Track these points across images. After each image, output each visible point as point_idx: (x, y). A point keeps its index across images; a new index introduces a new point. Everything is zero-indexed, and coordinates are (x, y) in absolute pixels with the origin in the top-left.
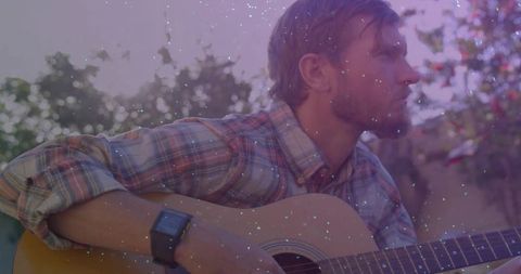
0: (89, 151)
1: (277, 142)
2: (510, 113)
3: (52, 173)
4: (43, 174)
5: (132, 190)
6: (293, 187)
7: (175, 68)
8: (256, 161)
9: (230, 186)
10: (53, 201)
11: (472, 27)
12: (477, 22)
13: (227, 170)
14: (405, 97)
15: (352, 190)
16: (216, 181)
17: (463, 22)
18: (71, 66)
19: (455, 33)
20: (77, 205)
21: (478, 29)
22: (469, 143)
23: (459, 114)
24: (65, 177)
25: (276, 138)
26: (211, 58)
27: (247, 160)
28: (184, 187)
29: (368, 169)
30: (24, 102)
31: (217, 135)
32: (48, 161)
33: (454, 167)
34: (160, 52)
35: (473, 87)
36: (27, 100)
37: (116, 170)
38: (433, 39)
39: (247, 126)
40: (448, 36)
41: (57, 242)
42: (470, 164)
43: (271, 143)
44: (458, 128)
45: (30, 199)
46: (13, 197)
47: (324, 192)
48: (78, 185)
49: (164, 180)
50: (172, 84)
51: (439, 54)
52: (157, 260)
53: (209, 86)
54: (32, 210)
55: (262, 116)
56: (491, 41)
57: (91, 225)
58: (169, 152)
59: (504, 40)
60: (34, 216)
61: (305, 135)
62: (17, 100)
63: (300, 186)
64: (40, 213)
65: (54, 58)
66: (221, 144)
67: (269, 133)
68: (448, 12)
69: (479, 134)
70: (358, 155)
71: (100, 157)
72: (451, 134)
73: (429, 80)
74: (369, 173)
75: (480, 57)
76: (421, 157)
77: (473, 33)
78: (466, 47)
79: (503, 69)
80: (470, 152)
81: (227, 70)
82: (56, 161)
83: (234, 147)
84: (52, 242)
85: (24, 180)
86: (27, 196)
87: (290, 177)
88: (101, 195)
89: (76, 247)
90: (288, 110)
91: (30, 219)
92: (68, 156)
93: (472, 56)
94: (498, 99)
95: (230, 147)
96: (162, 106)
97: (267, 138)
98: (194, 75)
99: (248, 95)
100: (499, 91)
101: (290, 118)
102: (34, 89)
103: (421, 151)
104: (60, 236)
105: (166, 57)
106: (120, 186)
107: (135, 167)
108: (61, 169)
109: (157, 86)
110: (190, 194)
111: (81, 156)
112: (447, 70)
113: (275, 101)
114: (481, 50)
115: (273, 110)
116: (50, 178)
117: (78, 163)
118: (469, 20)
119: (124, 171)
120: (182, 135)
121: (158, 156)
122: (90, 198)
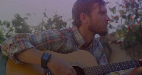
0: (25, 37)
1: (73, 37)
2: (133, 30)
3: (16, 43)
4: (14, 43)
5: (36, 48)
6: (77, 49)
7: (47, 18)
8: (68, 41)
9: (61, 48)
10: (16, 50)
11: (123, 7)
12: (124, 5)
13: (60, 44)
14: (107, 25)
15: (92, 50)
16: (58, 46)
17: (121, 5)
18: (21, 18)
19: (119, 8)
20: (22, 51)
21: (125, 7)
22: (122, 38)
23: (120, 31)
24: (19, 44)
25: (73, 35)
26: (56, 15)
27: (65, 41)
28: (49, 48)
29: (96, 44)
30: (8, 27)
31: (58, 34)
32: (15, 40)
33: (118, 45)
34: (43, 14)
35: (123, 23)
36: (9, 27)
37: (32, 43)
38: (113, 10)
39: (66, 32)
40: (117, 9)
41: (17, 62)
42: (123, 44)
43: (72, 37)
44: (120, 34)
45: (10, 50)
46: (6, 49)
47: (85, 50)
48: (23, 46)
49: (44, 46)
50: (46, 22)
51: (115, 14)
52: (42, 67)
53: (56, 23)
54: (11, 53)
55: (70, 29)
56: (128, 10)
57: (26, 57)
58: (46, 38)
59: (131, 10)
60: (11, 54)
61: (80, 35)
62: (7, 27)
63: (79, 48)
64: (13, 53)
65: (16, 15)
66: (59, 37)
67: (71, 34)
68: (117, 3)
69: (125, 36)
70: (94, 40)
71: (28, 39)
72: (118, 36)
73: (112, 21)
74: (96, 45)
75: (125, 15)
76: (110, 42)
77: (123, 8)
78: (122, 12)
79: (131, 18)
80: (122, 41)
81: (60, 19)
82: (17, 39)
83: (62, 37)
84: (16, 62)
85: (9, 45)
86: (10, 49)
87: (77, 46)
88: (29, 49)
89: (22, 63)
90: (76, 28)
91: (10, 55)
92: (20, 38)
93: (123, 15)
94: (130, 26)
95: (61, 37)
96: (44, 28)
97: (71, 35)
98: (52, 20)
99: (66, 25)
100: (130, 24)
101: (77, 30)
102: (11, 24)
103: (110, 41)
104: (18, 60)
105: (45, 15)
106: (33, 47)
107: (37, 42)
108: (18, 42)
109: (43, 23)
110: (51, 50)
111: (24, 39)
112: (117, 18)
113: (73, 25)
114: (126, 13)
115: (72, 28)
116: (16, 44)
117: (23, 40)
118: (122, 5)
119: (34, 43)
120: (49, 34)
121: (43, 39)
122: (26, 50)
